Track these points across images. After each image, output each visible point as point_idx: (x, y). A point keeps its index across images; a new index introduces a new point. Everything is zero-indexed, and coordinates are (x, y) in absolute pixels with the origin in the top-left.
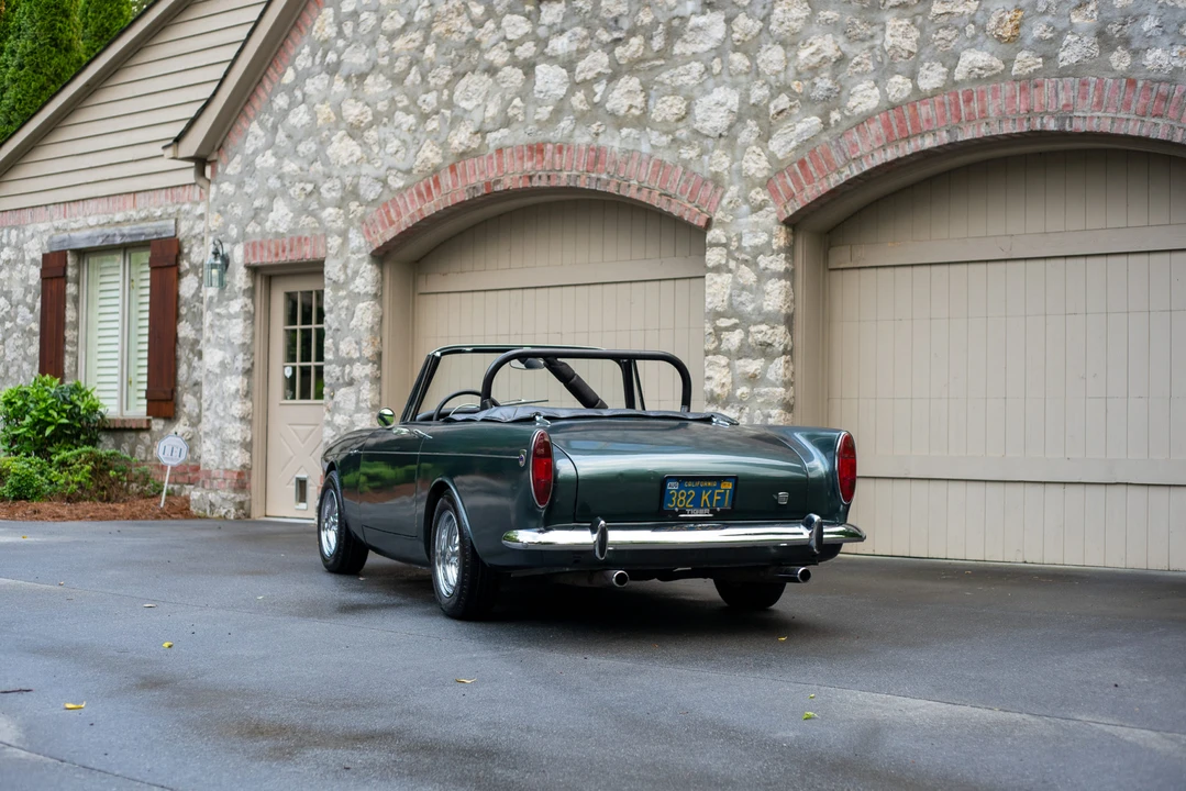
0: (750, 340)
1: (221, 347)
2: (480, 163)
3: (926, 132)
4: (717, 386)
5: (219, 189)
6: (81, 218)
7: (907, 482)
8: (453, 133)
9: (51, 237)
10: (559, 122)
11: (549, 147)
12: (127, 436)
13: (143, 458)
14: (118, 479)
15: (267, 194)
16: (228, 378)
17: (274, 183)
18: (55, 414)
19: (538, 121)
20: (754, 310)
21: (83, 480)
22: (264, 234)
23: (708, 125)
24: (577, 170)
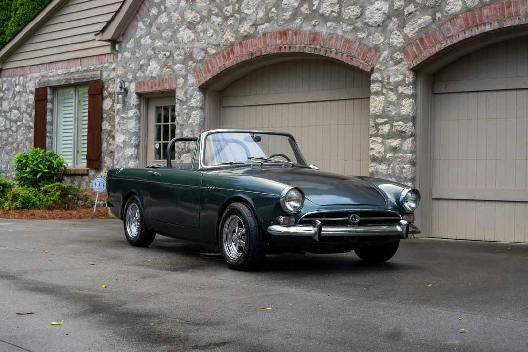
0: (394, 129)
1: (124, 134)
2: (255, 41)
3: (486, 23)
4: (376, 153)
5: (123, 55)
6: (54, 71)
7: (474, 203)
8: (241, 26)
9: (39, 80)
10: (295, 19)
11: (290, 32)
12: (77, 178)
13: (84, 189)
14: (73, 198)
15: (147, 58)
16: (127, 149)
17: (150, 52)
18: (42, 167)
19: (284, 20)
20: (395, 114)
21: (56, 199)
22: (145, 77)
23: (372, 20)
24: (304, 44)
